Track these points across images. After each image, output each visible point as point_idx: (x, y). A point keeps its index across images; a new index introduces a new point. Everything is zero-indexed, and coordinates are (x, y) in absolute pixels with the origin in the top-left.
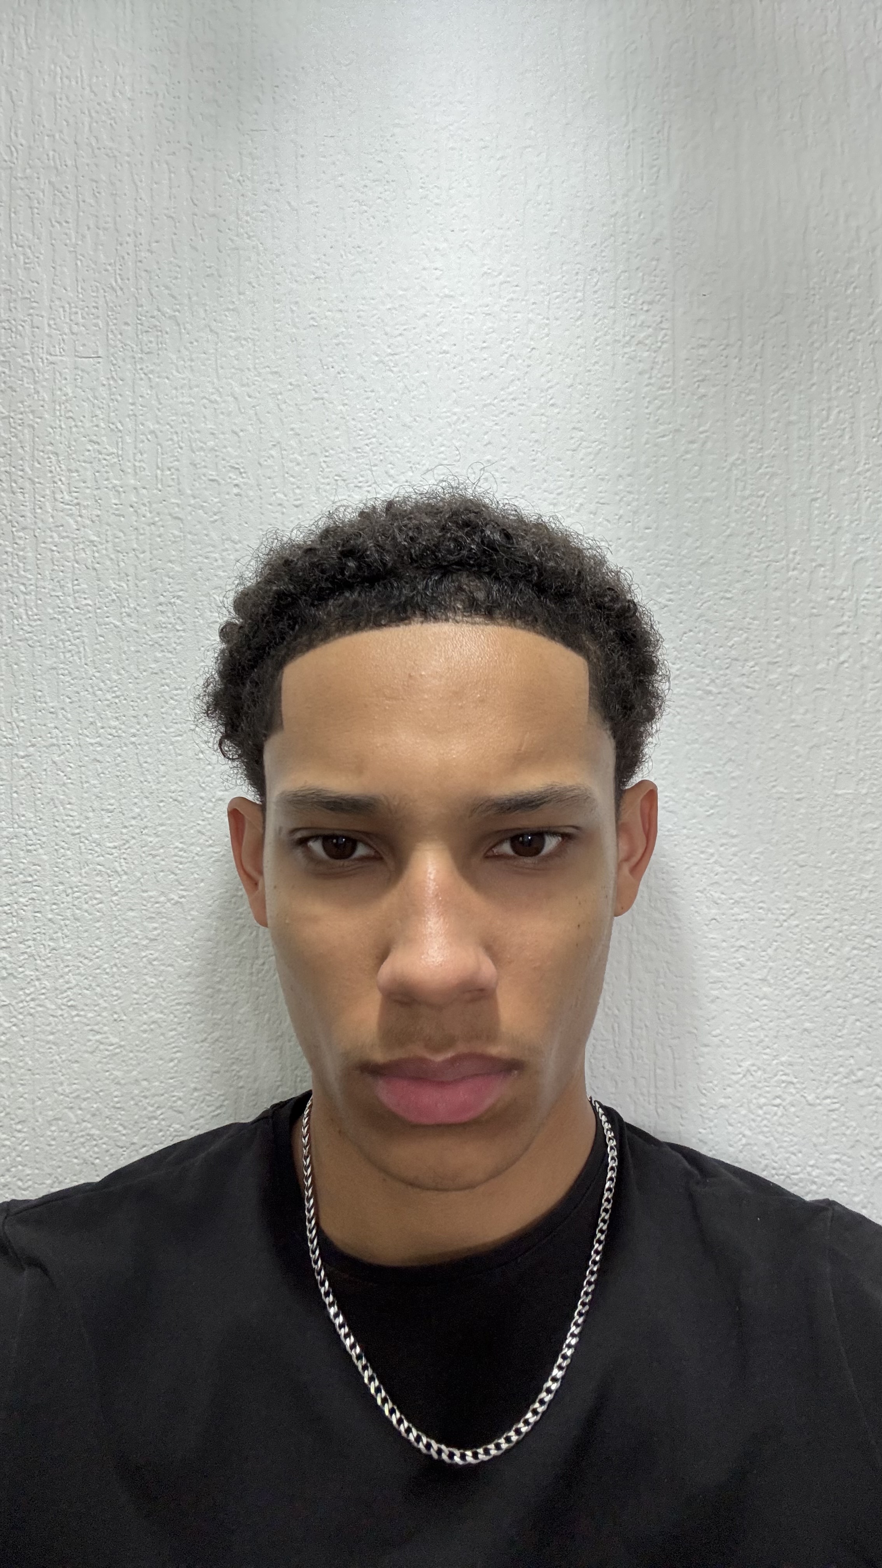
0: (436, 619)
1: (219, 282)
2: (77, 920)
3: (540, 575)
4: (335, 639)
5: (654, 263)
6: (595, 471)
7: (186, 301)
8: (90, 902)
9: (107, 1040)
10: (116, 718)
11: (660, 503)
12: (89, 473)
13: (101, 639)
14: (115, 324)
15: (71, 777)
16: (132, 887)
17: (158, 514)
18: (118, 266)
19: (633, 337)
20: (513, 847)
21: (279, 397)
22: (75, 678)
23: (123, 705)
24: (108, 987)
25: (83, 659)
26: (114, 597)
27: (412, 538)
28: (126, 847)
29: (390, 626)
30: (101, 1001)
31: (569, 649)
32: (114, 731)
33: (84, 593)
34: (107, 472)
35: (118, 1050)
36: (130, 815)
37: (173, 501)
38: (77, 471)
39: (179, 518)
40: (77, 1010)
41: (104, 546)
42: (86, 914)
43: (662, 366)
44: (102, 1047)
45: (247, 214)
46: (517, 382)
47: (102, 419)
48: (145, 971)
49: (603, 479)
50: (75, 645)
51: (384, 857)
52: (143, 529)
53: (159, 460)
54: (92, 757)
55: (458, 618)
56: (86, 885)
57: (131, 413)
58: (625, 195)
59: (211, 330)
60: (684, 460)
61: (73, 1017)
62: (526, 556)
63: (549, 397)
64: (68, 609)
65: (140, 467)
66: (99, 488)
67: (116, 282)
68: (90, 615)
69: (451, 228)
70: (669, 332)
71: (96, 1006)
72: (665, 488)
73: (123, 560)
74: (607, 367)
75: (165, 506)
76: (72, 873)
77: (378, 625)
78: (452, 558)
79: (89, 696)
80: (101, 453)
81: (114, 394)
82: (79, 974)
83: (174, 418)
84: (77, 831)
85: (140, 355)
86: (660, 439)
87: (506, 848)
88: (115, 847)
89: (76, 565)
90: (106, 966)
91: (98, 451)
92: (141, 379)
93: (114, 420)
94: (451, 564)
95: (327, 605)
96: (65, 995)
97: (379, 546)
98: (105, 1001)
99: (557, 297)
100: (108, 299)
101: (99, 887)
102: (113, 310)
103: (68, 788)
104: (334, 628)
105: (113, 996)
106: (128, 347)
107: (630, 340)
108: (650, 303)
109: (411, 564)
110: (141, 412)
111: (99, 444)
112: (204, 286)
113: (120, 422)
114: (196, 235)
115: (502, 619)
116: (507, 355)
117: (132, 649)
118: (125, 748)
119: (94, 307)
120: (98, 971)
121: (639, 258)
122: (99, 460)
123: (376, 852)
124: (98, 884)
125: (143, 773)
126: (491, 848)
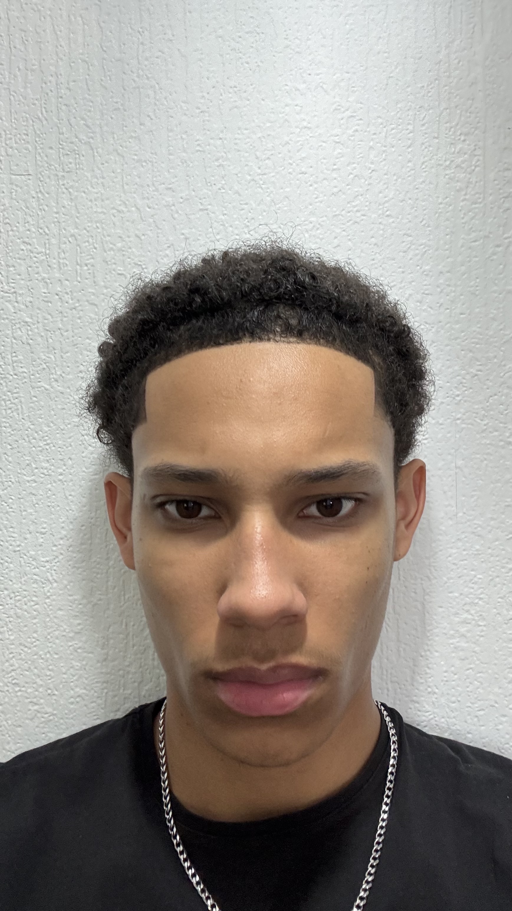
0: (261, 339)
1: (124, 115)
2: (19, 617)
3: (338, 306)
4: (185, 354)
5: (470, 102)
6: (421, 268)
7: (98, 130)
8: (29, 604)
9: (43, 710)
10: (48, 461)
11: (472, 294)
12: (23, 268)
13: (34, 399)
14: (41, 148)
15: (13, 507)
16: (61, 592)
17: (78, 300)
18: (43, 101)
19: (452, 161)
20: (319, 510)
21: (173, 208)
22: (15, 429)
23: (52, 450)
24: (43, 669)
25: (21, 415)
26: (45, 367)
27: (242, 280)
28: (56, 561)
29: (226, 344)
30: (38, 680)
31: (360, 361)
32: (46, 471)
33: (21, 363)
34: (37, 267)
35: (51, 718)
36: (59, 536)
37: (90, 290)
38: (14, 266)
39: (95, 305)
40: (19, 686)
41: (36, 326)
42: (26, 613)
43: (475, 185)
44: (39, 715)
45: (147, 59)
46: (360, 197)
47: (33, 225)
48: (72, 657)
49: (427, 275)
50: (14, 404)
51: (222, 516)
52: (67, 313)
53: (78, 258)
54: (29, 491)
55: (278, 338)
56: (25, 591)
57: (56, 220)
58: (447, 47)
59: (118, 154)
60: (492, 260)
61: (16, 692)
62: (328, 293)
63: (385, 209)
64: (8, 376)
65: (63, 263)
66: (31, 280)
67: (42, 114)
68: (26, 380)
69: (308, 72)
70: (481, 158)
71: (34, 683)
72: (476, 282)
73: (51, 337)
74: (432, 186)
75: (84, 295)
76: (14, 581)
77: (217, 344)
78: (272, 294)
79: (26, 443)
80: (32, 253)
81: (42, 205)
82: (20, 659)
83: (89, 224)
84: (18, 549)
85: (62, 174)
86: (473, 244)
87: (313, 510)
88: (47, 561)
89: (14, 341)
90: (41, 653)
91: (30, 250)
92: (64, 193)
93: (42, 225)
94: (271, 299)
95: (179, 329)
96: (10, 675)
97: (218, 285)
98: (41, 680)
99: (393, 129)
100: (35, 127)
101: (35, 592)
102: (40, 137)
103: (10, 515)
104: (184, 347)
105: (47, 676)
106: (53, 167)
107: (450, 164)
108: (466, 135)
109: (242, 298)
110: (63, 220)
111: (30, 245)
112: (112, 118)
113: (47, 227)
114: (105, 76)
115: (310, 339)
116: (352, 176)
117: (59, 407)
118: (54, 484)
119: (24, 134)
120: (35, 657)
121: (458, 97)
122: (31, 258)
123: (216, 512)
124: (34, 589)
125: (68, 503)
126: (302, 510)
